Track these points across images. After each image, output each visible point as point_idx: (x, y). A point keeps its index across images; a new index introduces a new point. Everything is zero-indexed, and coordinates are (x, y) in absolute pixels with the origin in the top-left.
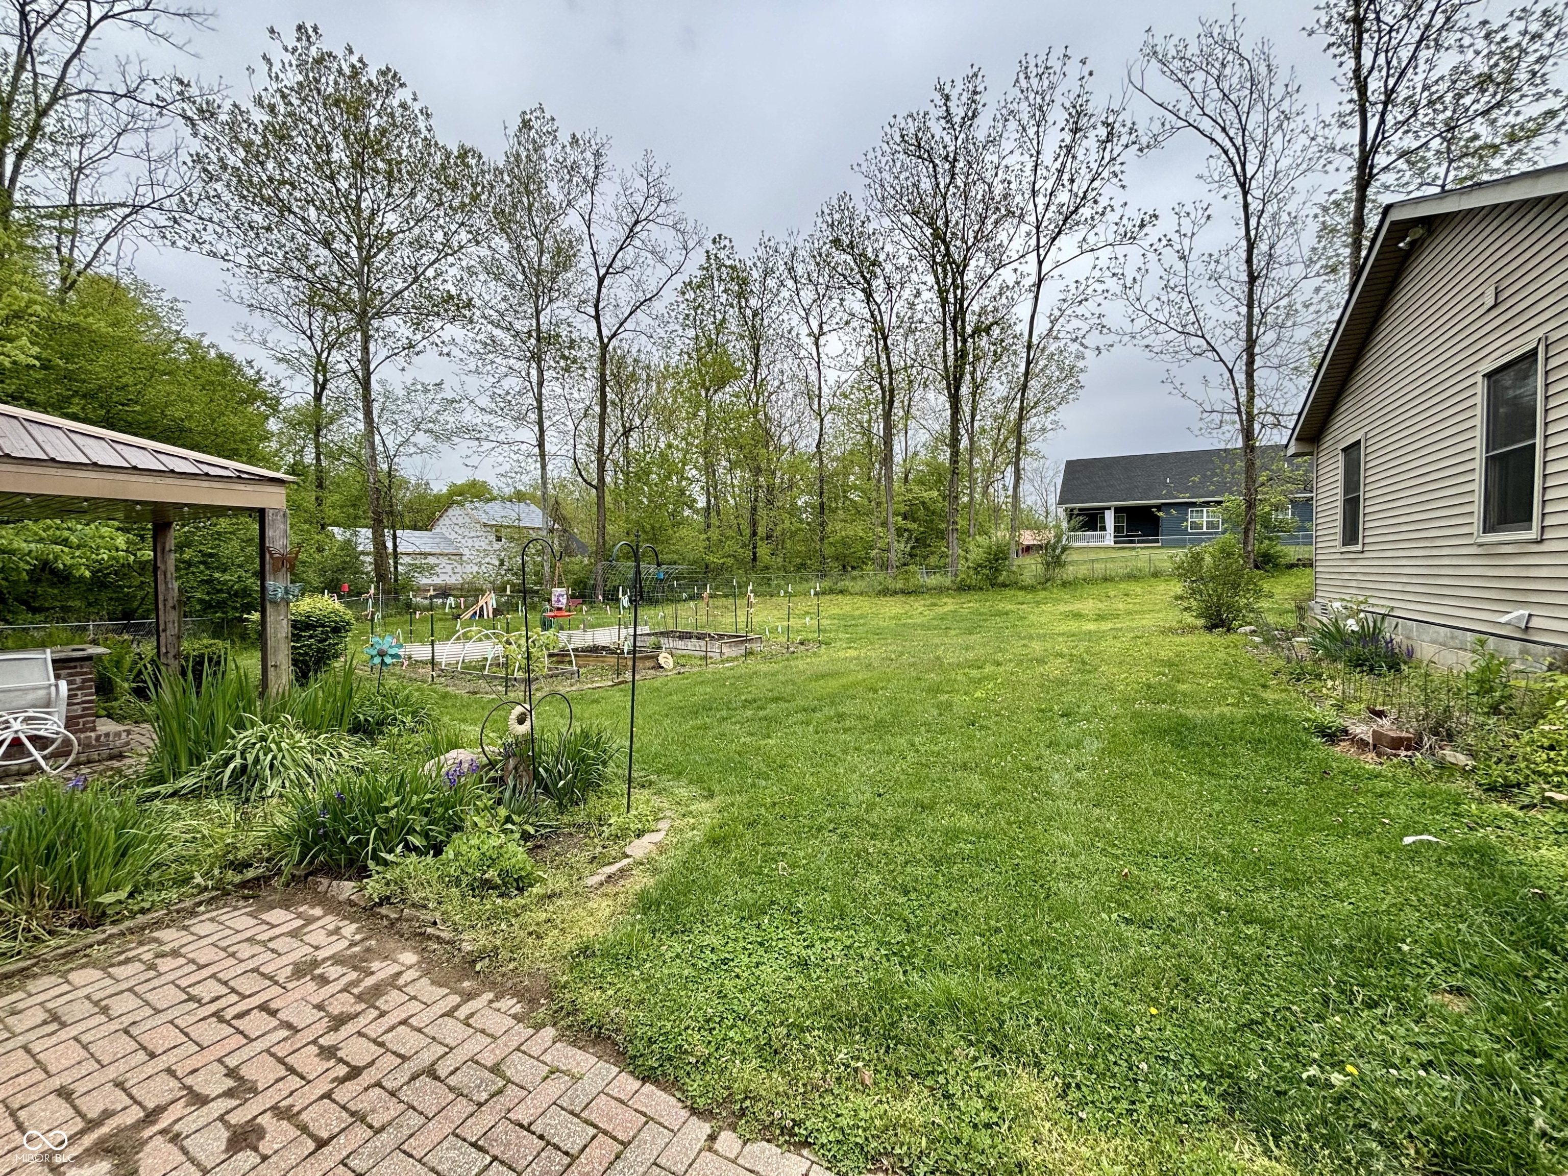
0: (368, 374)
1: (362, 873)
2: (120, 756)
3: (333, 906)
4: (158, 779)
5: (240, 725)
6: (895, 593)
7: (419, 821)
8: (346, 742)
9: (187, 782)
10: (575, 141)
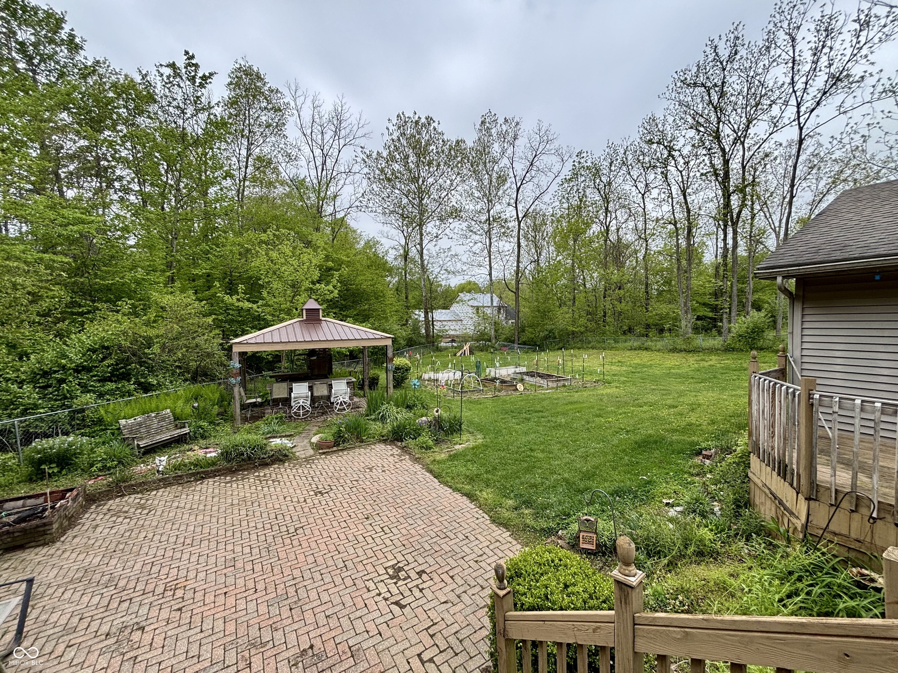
0: (422, 249)
1: (402, 441)
2: (358, 408)
3: (397, 447)
4: (367, 415)
5: (382, 404)
6: (681, 351)
7: (413, 433)
8: (404, 410)
9: (373, 417)
10: (506, 120)
